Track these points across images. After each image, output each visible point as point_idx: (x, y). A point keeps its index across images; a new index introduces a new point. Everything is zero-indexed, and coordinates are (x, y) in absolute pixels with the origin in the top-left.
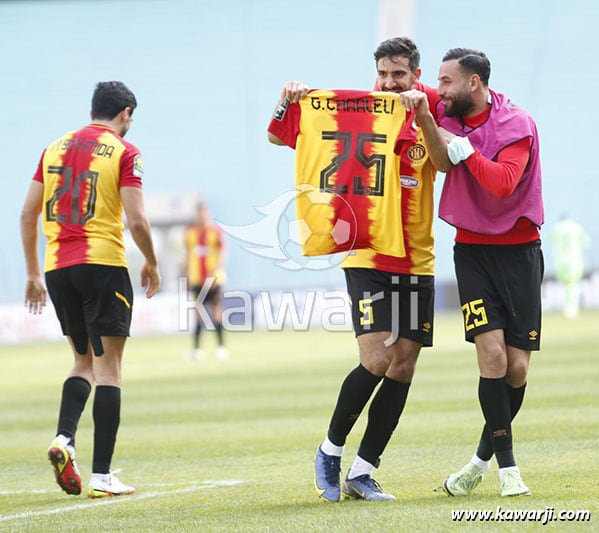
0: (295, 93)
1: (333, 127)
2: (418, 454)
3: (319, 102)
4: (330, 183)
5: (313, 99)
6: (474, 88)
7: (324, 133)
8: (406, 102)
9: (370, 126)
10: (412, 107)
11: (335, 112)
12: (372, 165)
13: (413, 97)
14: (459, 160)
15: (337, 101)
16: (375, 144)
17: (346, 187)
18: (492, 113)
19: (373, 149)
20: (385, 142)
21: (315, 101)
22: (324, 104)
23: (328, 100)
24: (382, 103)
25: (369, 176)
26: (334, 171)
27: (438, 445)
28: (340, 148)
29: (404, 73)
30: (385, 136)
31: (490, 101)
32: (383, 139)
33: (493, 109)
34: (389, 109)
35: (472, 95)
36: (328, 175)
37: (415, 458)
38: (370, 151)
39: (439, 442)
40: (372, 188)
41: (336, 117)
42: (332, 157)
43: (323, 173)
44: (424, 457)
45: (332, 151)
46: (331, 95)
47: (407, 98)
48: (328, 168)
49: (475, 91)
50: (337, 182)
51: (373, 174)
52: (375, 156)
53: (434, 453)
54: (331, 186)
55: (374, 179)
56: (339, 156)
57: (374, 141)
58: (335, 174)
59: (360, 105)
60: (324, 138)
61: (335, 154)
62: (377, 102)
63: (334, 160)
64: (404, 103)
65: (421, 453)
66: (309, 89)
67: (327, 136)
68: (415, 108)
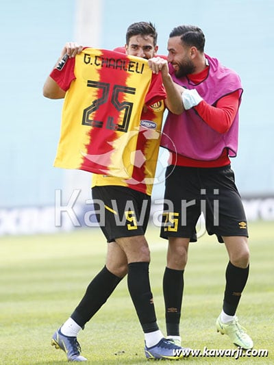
0: (74, 50)
1: (97, 78)
2: (104, 328)
3: (89, 58)
4: (90, 118)
5: (86, 55)
6: (193, 57)
7: (89, 81)
8: (153, 66)
9: (124, 80)
10: (157, 70)
11: (100, 67)
12: (122, 109)
13: (158, 63)
14: (192, 106)
15: (103, 59)
16: (127, 94)
17: (102, 123)
18: (211, 72)
19: (125, 98)
20: (134, 93)
21: (87, 56)
22: (93, 60)
23: (96, 57)
24: (135, 65)
25: (119, 117)
26: (94, 110)
27: (118, 322)
28: (101, 94)
29: (150, 48)
30: (134, 89)
31: (207, 64)
32: (133, 91)
33: (211, 69)
34: (139, 70)
35: (193, 61)
36: (89, 113)
37: (102, 330)
38: (122, 99)
39: (118, 319)
40: (119, 126)
41: (100, 72)
42: (93, 100)
43: (85, 111)
44: (108, 330)
45: (93, 96)
46: (99, 54)
47: (154, 64)
48: (89, 108)
49: (195, 58)
50: (95, 118)
51: (122, 116)
52: (125, 103)
53: (115, 327)
54: (91, 121)
55: (122, 120)
56: (99, 100)
57: (126, 92)
58: (94, 112)
59: (118, 65)
60: (88, 85)
61: (96, 98)
62: (132, 64)
63: (94, 102)
64: (151, 67)
65: (106, 327)
66: (84, 46)
67: (91, 84)
68: (159, 71)
